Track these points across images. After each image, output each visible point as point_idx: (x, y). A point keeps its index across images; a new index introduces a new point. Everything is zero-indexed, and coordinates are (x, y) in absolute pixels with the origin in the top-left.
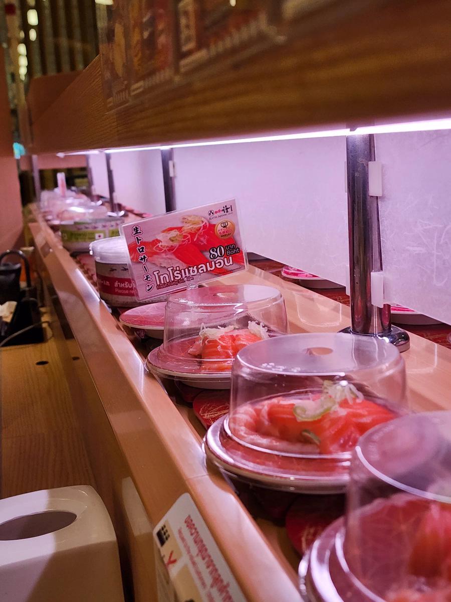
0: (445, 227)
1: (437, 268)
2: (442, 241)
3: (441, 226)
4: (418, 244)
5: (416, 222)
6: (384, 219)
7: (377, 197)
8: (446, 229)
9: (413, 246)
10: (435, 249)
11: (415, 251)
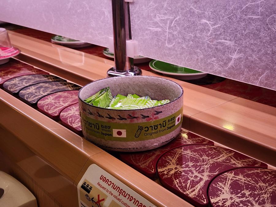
0: (175, 18)
1: (169, 38)
2: (172, 25)
3: (172, 18)
4: (157, 26)
5: (156, 16)
6: (133, 14)
7: (128, 3)
8: (175, 19)
9: (153, 28)
10: (168, 29)
11: (153, 30)
